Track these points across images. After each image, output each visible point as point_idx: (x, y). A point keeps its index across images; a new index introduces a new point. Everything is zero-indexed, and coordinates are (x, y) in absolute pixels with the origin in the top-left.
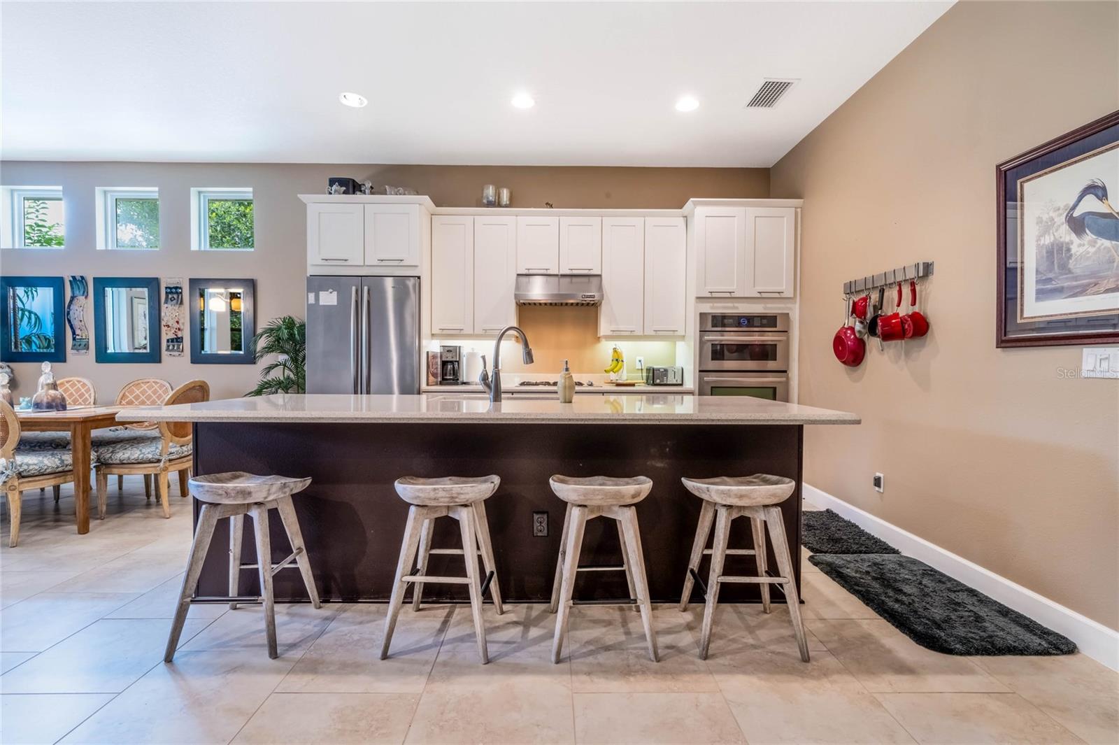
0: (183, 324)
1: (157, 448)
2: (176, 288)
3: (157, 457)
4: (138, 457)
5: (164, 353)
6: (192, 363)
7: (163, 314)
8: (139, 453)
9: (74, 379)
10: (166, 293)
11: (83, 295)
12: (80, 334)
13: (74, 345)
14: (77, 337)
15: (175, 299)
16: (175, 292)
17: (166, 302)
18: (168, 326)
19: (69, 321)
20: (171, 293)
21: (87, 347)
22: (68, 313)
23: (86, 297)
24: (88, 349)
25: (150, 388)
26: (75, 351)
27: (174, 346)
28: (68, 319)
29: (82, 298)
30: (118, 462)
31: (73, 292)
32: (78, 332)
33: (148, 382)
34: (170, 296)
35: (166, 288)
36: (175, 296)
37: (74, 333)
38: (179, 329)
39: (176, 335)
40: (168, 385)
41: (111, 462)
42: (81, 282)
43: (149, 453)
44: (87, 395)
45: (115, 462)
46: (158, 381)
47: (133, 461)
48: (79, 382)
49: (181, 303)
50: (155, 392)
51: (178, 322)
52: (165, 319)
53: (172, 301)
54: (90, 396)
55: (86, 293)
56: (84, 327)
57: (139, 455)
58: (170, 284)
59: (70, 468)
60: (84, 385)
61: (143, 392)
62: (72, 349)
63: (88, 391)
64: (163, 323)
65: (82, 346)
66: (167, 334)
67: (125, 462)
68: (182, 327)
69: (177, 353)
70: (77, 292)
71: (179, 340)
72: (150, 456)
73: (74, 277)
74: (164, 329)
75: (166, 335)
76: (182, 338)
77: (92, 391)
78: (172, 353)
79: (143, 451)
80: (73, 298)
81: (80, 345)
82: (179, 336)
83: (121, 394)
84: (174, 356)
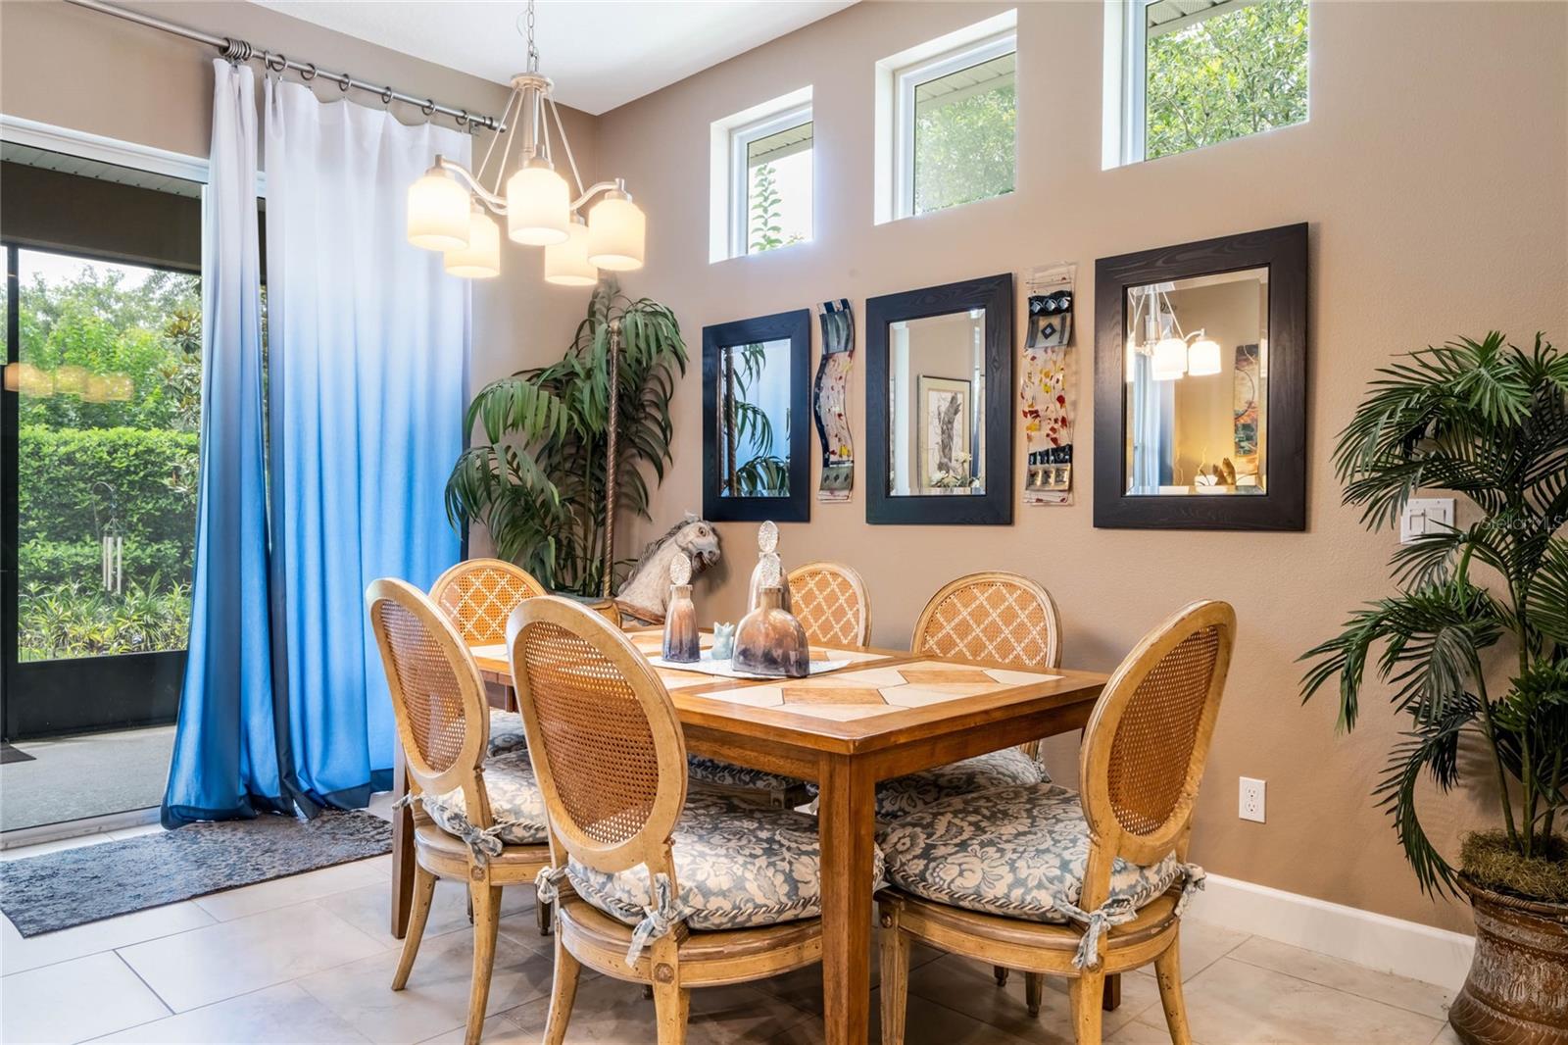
0: (1074, 404)
1: (1065, 866)
2: (1057, 296)
3: (1071, 910)
4: (1007, 896)
5: (1023, 496)
6: (1095, 526)
7: (1021, 380)
8: (1009, 878)
9: (826, 567)
10: (1032, 314)
11: (846, 350)
12: (838, 451)
13: (826, 479)
14: (833, 458)
15: (1054, 331)
16: (1054, 308)
17: (1032, 342)
18: (1035, 414)
19: (818, 419)
20: (1044, 312)
21: (849, 482)
22: (817, 397)
23: (850, 356)
24: (851, 487)
25: (996, 600)
26: (827, 493)
27: (1047, 474)
28: (816, 412)
29: (842, 358)
30: (946, 899)
31: (827, 345)
32: (834, 445)
33: (991, 584)
34: (1043, 323)
35: (1031, 301)
36: (1056, 321)
37: (826, 448)
38: (1064, 421)
39: (1054, 440)
40: (1043, 596)
41: (925, 894)
42: (843, 314)
43: (1040, 886)
44: (850, 615)
45: (933, 897)
46: (1017, 581)
47: (991, 908)
48: (834, 575)
49: (1071, 342)
50: (1009, 616)
51: (1061, 400)
52: (1028, 394)
53: (1046, 336)
54: (856, 615)
55: (850, 346)
56: (845, 433)
57: (1011, 887)
58: (1041, 285)
59: (813, 910)
60: (845, 585)
61: (980, 614)
62: (821, 489)
63: (852, 601)
64: (1022, 406)
65: (841, 479)
66: (1029, 438)
67: (965, 904)
68: (1071, 416)
69: (1056, 497)
70: (834, 343)
71: (1062, 454)
72: (1045, 900)
73: (829, 306)
74: (1023, 424)
75: (1029, 440)
76: (1071, 447)
77: (861, 606)
78: (1041, 496)
79: (1023, 873)
80: (826, 358)
81: (836, 478)
82: (1063, 443)
83: (926, 618)
84: (1048, 504)
